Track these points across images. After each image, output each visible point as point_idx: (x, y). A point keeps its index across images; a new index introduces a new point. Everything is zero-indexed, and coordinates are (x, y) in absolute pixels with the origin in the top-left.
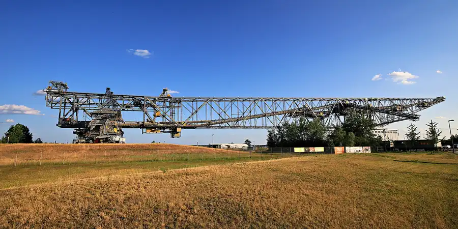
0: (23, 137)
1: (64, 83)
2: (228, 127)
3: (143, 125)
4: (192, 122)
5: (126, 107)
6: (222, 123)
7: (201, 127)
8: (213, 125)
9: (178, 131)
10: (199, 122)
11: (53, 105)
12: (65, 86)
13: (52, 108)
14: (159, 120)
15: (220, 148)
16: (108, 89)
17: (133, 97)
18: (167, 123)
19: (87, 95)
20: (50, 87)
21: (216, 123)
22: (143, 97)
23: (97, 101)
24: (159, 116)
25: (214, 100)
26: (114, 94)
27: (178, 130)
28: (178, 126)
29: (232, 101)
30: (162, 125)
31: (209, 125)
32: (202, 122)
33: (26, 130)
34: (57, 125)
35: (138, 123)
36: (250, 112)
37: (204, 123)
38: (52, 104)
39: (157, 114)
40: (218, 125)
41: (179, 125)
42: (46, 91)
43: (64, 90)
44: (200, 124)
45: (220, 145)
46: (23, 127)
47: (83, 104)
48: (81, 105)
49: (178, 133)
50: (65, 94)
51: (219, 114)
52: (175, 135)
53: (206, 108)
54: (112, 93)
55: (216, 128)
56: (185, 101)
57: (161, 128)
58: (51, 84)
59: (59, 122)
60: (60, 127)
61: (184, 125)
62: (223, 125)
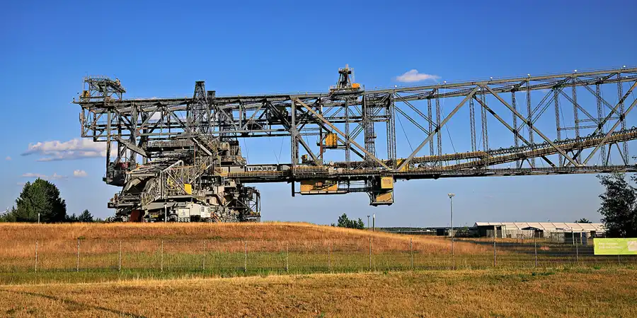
0: (46, 208)
1: (113, 80)
2: (547, 171)
3: (289, 172)
4: (426, 160)
5: (250, 127)
6: (524, 157)
7: (454, 173)
8: (496, 167)
9: (383, 186)
10: (447, 158)
11: (98, 133)
12: (116, 87)
13: (95, 140)
14: (333, 157)
15: (499, 235)
16: (199, 84)
17: (264, 99)
18: (355, 165)
19: (158, 104)
20: (86, 92)
21: (504, 160)
22: (288, 97)
23: (183, 116)
24: (334, 147)
25: (491, 87)
26: (217, 95)
27: (385, 183)
28: (385, 173)
29: (556, 87)
30: (340, 170)
31: (479, 166)
32: (457, 157)
33: (52, 192)
34: (104, 179)
35: (279, 167)
36: (622, 118)
37: (463, 162)
38: (95, 130)
39: (328, 141)
40: (513, 165)
41: (389, 169)
42: (81, 103)
43: (114, 97)
44: (453, 163)
45: (499, 228)
46: (47, 184)
47: (156, 127)
48: (153, 129)
49: (385, 191)
50: (115, 105)
51: (515, 132)
52: (379, 199)
53: (472, 114)
54: (211, 93)
55: (507, 172)
56: (404, 99)
57: (337, 179)
58: (87, 85)
59: (108, 172)
60: (110, 183)
61: (403, 169)
62: (526, 165)
